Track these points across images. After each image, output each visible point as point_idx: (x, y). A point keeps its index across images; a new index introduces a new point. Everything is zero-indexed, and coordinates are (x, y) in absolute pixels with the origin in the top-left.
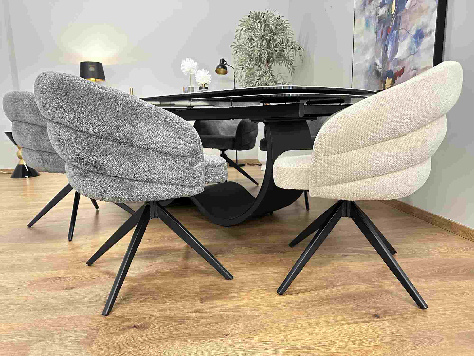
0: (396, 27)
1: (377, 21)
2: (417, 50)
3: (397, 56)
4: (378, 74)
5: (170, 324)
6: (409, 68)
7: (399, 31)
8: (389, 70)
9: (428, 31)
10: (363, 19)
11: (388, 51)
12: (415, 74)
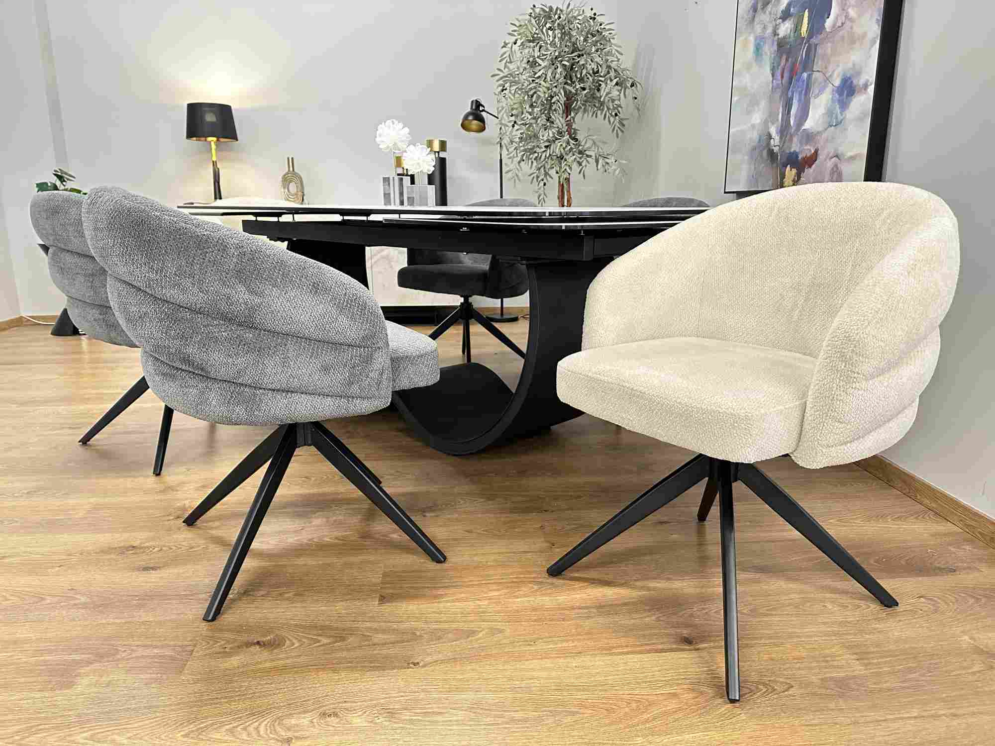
0: (807, 65)
1: (775, 48)
2: (842, 118)
3: (808, 125)
4: (772, 155)
5: (319, 641)
6: (826, 152)
7: (812, 74)
8: (792, 150)
9: (862, 82)
10: (752, 38)
11: (791, 113)
12: (836, 166)
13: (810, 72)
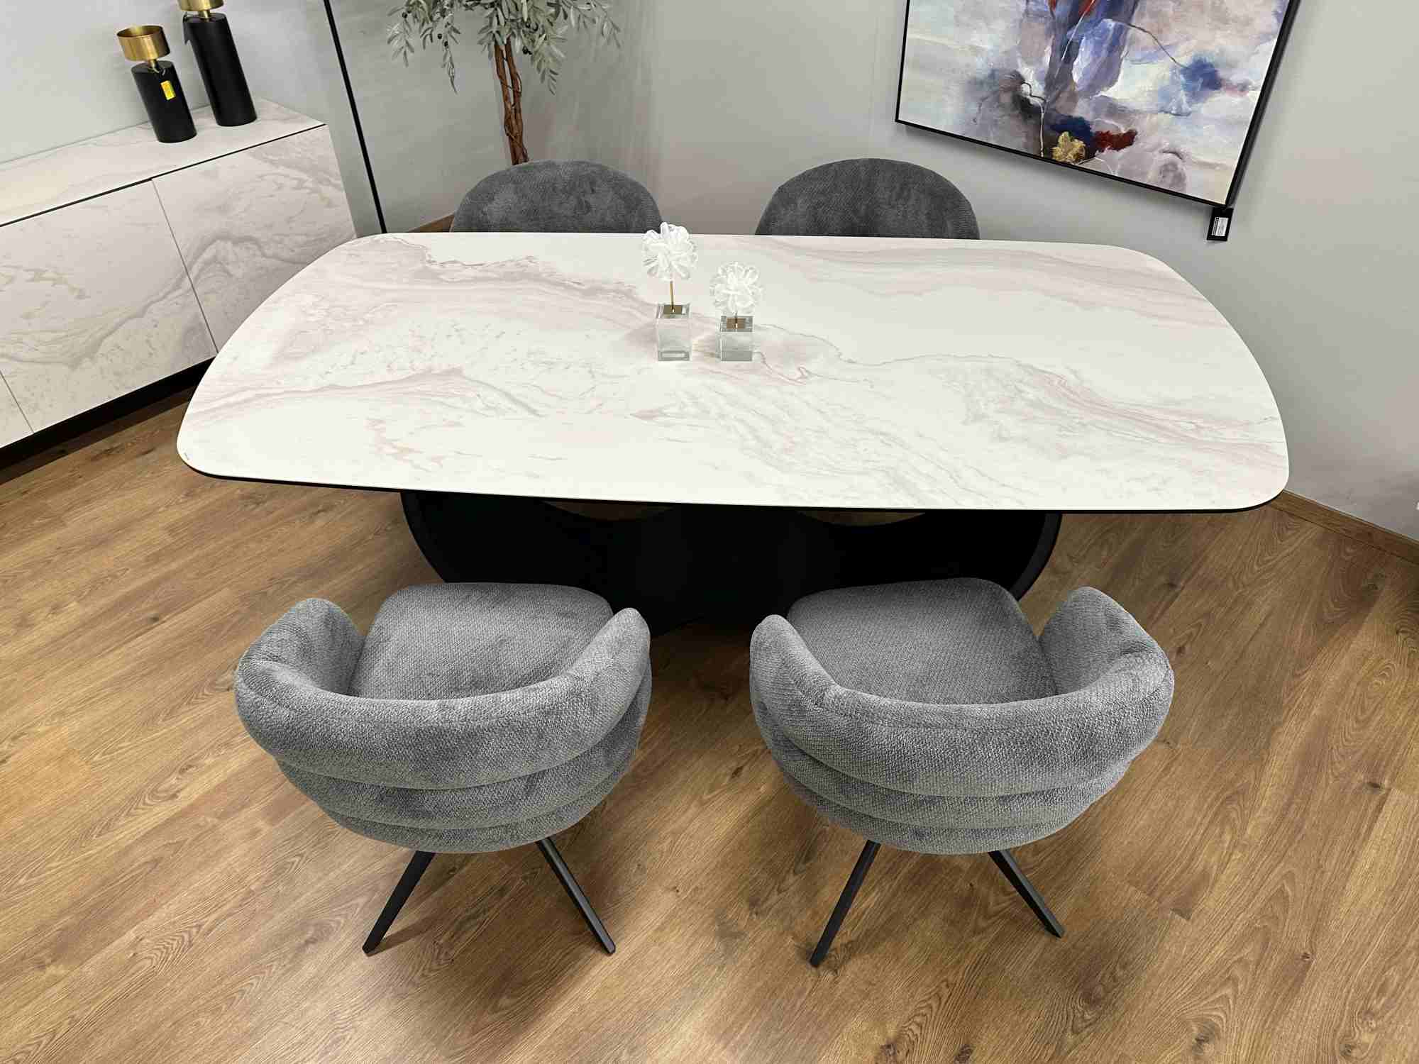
0: (1117, 10)
2: (1190, 109)
3: (1116, 92)
4: (1024, 108)
6: (1153, 140)
7: (1128, 29)
8: (1075, 115)
9: (1235, 79)
11: (1075, 63)
12: (1174, 165)
13: (1124, 24)
